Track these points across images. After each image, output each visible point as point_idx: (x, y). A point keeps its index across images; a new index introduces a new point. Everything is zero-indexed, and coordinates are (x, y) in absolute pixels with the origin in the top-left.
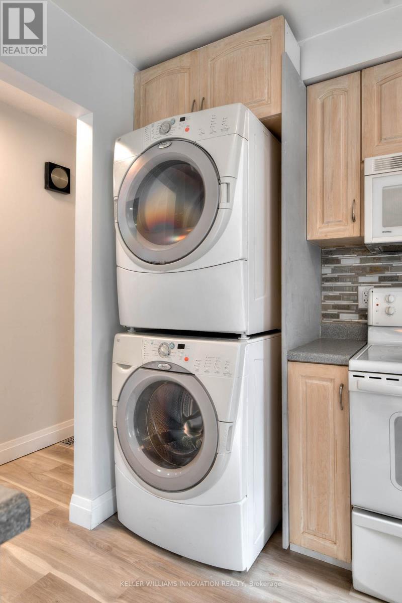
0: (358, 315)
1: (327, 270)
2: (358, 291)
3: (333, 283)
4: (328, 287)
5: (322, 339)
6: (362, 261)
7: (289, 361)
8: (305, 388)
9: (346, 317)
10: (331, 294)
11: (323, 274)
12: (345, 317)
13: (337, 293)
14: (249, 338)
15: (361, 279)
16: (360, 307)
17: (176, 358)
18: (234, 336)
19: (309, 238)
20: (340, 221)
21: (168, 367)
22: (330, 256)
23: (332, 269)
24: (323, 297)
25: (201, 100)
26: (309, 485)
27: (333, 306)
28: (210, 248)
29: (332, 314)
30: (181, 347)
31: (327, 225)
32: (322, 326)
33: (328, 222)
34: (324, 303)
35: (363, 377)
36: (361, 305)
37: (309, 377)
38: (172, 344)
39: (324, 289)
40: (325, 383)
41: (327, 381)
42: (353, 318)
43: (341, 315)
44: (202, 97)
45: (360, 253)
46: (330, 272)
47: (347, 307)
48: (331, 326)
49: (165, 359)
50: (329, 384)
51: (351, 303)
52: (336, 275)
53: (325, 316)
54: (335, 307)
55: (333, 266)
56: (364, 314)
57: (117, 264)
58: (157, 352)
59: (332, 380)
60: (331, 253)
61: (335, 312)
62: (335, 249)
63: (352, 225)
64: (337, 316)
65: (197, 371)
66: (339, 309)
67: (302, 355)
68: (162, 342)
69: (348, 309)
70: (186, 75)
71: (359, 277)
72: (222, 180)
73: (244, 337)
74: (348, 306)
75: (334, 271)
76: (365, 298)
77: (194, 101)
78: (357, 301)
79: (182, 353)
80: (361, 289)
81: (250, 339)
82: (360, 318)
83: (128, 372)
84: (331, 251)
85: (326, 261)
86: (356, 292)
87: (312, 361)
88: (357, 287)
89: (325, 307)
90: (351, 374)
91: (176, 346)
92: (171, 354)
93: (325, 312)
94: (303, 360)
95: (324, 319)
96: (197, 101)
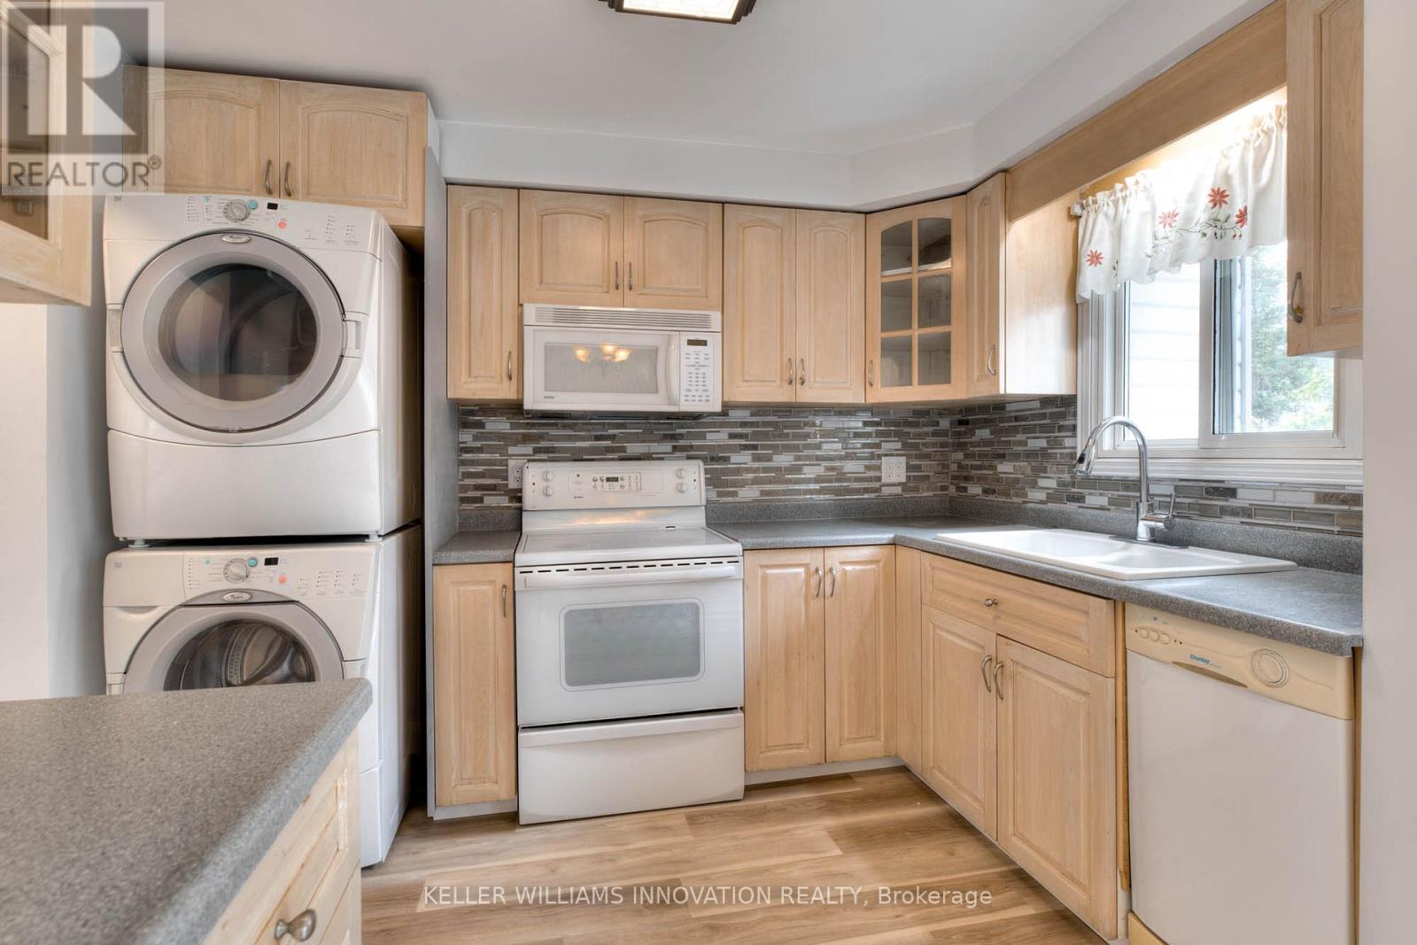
0: (507, 498)
1: (467, 437)
2: (507, 466)
3: (474, 455)
4: (467, 460)
5: (460, 533)
6: (513, 426)
7: (434, 565)
8: (456, 599)
9: (493, 501)
10: (472, 469)
11: (461, 443)
12: (491, 501)
13: (480, 469)
14: (381, 539)
15: (512, 450)
16: (510, 487)
17: (264, 580)
18: (360, 538)
19: (450, 395)
20: (492, 377)
21: (245, 597)
22: (470, 418)
23: (474, 436)
24: (460, 474)
25: (283, 165)
26: (463, 722)
27: (474, 485)
28: (325, 412)
29: (474, 497)
30: (271, 562)
31: (474, 379)
32: (460, 515)
33: (476, 377)
34: (462, 483)
35: (531, 572)
36: (512, 484)
37: (464, 583)
38: (254, 559)
39: (463, 463)
40: (484, 588)
41: (485, 585)
42: (503, 501)
43: (485, 498)
44: (286, 161)
45: (511, 416)
46: (471, 440)
47: (493, 488)
48: (474, 513)
49: (241, 585)
50: (488, 589)
51: (499, 481)
52: (478, 444)
53: (464, 500)
54: (477, 487)
55: (475, 431)
56: (517, 496)
57: (109, 425)
58: (222, 576)
59: (491, 582)
60: (472, 413)
61: (478, 494)
62: (477, 408)
63: (508, 383)
64: (480, 500)
65: (304, 594)
66: (483, 490)
67: (454, 556)
68: (230, 559)
69: (495, 490)
70: (252, 112)
71: (510, 448)
72: (348, 316)
73: (374, 539)
74: (495, 485)
75: (476, 438)
76: (517, 475)
77: (269, 163)
78: (506, 478)
79: (273, 571)
80: (512, 463)
81: (383, 539)
82: (511, 501)
83: (148, 618)
84: (472, 411)
85: (465, 425)
86: (504, 468)
87: (467, 561)
88: (507, 460)
89: (464, 488)
90: (517, 571)
91: (262, 561)
92: (251, 575)
93: (462, 495)
94: (455, 561)
95: (463, 505)
96: (276, 163)
